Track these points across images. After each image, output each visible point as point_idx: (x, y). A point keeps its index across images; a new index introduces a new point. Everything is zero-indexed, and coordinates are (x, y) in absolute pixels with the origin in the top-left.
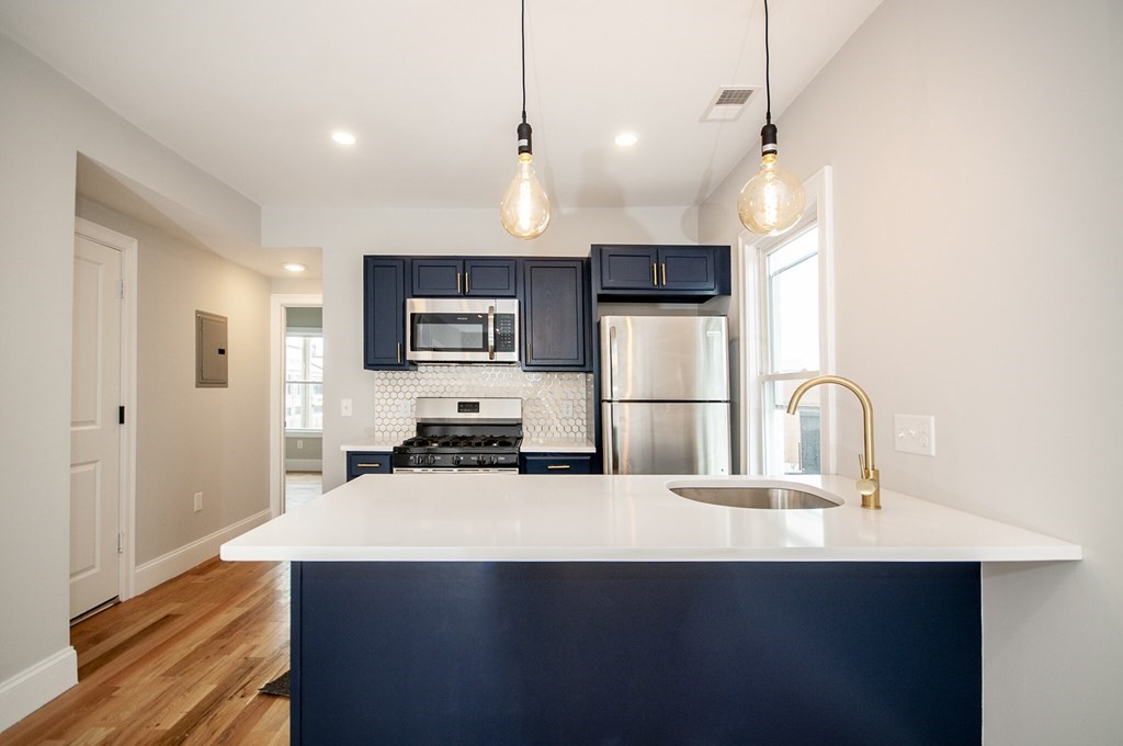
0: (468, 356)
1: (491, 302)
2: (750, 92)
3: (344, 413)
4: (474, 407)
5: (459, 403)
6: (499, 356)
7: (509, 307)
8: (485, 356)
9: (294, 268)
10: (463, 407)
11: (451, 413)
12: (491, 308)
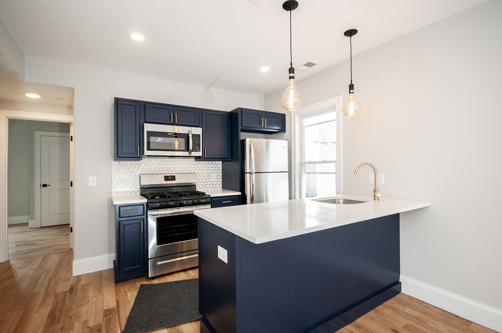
0: (176, 154)
1: (189, 128)
2: (315, 64)
3: (91, 184)
4: (173, 178)
5: (165, 176)
6: (194, 154)
7: (198, 131)
8: (186, 154)
9: (33, 96)
10: (167, 178)
11: (162, 182)
12: (189, 131)
